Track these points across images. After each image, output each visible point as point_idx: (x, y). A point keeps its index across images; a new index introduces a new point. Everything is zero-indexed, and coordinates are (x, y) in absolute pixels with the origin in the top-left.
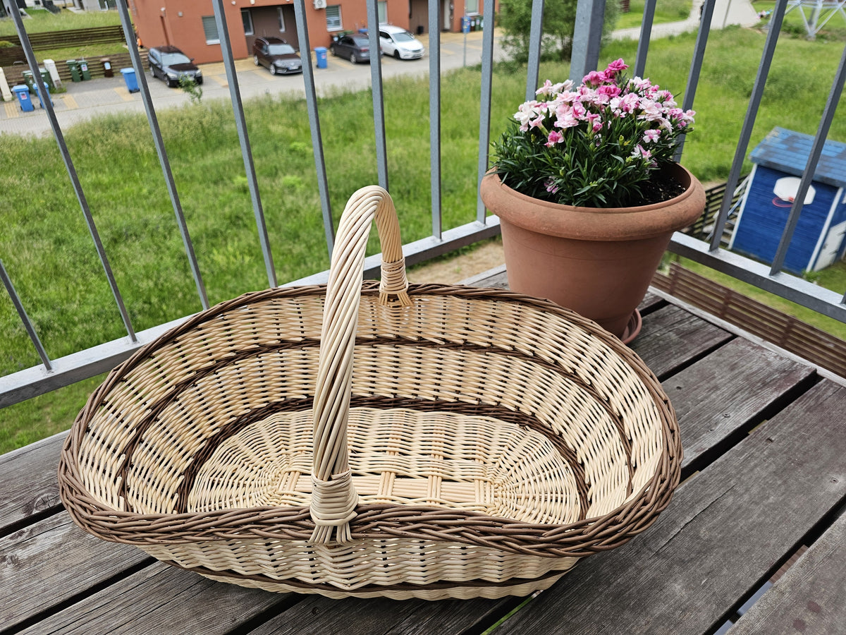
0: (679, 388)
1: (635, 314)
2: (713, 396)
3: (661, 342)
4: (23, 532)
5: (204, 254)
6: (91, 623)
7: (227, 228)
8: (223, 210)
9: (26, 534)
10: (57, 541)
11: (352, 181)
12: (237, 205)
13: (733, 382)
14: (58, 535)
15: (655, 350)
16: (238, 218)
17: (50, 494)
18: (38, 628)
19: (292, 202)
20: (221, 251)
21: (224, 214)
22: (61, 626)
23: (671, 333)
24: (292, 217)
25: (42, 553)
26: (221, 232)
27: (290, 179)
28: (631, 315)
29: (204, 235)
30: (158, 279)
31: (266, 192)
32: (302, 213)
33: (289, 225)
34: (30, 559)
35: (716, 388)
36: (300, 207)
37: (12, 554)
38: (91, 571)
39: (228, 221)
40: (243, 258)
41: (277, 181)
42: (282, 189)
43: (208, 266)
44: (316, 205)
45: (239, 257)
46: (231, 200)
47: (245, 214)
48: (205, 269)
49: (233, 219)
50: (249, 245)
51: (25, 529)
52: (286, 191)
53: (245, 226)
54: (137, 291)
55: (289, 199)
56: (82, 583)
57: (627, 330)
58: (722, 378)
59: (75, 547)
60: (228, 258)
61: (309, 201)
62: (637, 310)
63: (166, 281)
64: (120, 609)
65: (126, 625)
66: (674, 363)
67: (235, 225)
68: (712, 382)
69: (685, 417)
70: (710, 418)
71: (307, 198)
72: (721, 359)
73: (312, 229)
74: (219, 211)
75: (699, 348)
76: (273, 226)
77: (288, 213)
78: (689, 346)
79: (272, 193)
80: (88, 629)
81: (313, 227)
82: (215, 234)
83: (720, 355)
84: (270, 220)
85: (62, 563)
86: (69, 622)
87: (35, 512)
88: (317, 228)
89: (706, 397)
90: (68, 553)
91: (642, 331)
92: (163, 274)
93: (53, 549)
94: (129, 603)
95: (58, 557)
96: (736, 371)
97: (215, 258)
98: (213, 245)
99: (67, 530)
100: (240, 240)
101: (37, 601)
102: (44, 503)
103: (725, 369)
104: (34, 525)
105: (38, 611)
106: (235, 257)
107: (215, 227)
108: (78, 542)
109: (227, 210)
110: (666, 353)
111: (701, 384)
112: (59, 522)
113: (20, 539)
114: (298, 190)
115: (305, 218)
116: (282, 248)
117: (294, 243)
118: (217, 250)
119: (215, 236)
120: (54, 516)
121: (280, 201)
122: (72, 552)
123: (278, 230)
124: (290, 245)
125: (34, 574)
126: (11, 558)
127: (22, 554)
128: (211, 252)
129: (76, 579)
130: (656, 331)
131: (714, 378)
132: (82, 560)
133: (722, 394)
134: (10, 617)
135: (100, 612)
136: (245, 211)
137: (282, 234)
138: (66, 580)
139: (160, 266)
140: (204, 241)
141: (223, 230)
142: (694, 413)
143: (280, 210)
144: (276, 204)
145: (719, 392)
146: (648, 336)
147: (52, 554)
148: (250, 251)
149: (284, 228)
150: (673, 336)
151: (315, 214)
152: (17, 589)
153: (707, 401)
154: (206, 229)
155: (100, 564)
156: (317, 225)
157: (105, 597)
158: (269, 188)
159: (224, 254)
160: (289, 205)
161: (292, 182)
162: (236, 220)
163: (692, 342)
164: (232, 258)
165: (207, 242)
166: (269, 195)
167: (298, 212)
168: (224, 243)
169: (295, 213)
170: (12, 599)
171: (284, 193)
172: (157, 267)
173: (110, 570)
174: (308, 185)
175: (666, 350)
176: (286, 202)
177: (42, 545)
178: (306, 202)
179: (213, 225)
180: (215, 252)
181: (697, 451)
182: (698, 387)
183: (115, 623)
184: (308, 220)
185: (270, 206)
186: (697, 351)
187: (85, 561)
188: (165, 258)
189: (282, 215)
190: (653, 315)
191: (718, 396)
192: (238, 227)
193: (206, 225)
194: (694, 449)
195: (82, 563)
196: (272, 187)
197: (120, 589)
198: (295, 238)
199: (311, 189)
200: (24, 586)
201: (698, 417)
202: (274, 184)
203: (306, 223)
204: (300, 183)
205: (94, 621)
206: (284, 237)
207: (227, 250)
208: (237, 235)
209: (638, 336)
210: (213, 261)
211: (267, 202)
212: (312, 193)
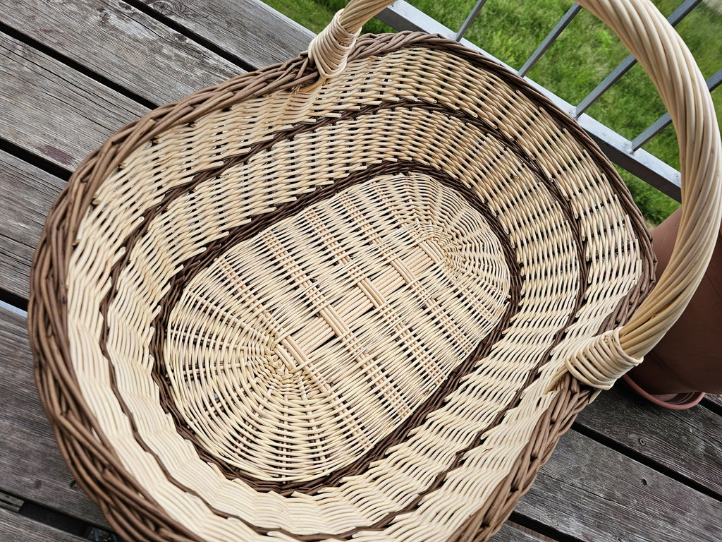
0: (644, 482)
1: (697, 395)
2: (661, 523)
3: (684, 437)
4: (130, 9)
5: (492, 27)
6: (89, 102)
7: (525, 25)
8: (538, 9)
9: (130, 12)
10: (139, 37)
11: (643, 83)
12: (550, 15)
13: (693, 537)
14: (143, 34)
15: (670, 436)
16: (540, 25)
17: (172, 6)
18: (64, 69)
19: (585, 53)
20: (504, 36)
21: (535, 13)
22: (74, 83)
23: (703, 443)
24: (573, 64)
25: (123, 33)
26: (518, 24)
27: (605, 35)
28: (694, 391)
29: (506, 14)
30: (449, 13)
31: (579, 27)
32: (582, 67)
33: (563, 66)
34: (113, 28)
35: (673, 522)
36: (586, 63)
37: (109, 14)
38: (130, 76)
39: (532, 21)
40: (510, 56)
41: (595, 27)
42: (591, 36)
43: (484, 38)
44: (598, 72)
45: (509, 53)
46: (550, 8)
47: (547, 28)
48: (481, 37)
49: (536, 23)
50: (523, 52)
51: (133, 8)
52: (592, 41)
53: (538, 36)
54: (430, 7)
55: (587, 49)
56: (117, 76)
57: (673, 396)
58: (689, 522)
59: (142, 52)
60: (501, 46)
61: (597, 64)
62: (703, 395)
63: (451, 19)
64: (113, 116)
65: (103, 129)
66: (670, 463)
67: (532, 28)
68: (677, 514)
69: (616, 504)
70: (633, 531)
71: (598, 61)
72: (711, 510)
73: (573, 86)
74: (534, 8)
75: (707, 481)
76: (553, 56)
77: (575, 58)
78: (701, 470)
79: (581, 32)
80: (84, 104)
81: (576, 85)
82: (513, 20)
83: (714, 506)
84: (557, 50)
85: (124, 51)
86: (81, 87)
87: (151, 5)
88: (578, 89)
89: (654, 517)
90: (135, 50)
91: (683, 412)
92: (455, 14)
93: (130, 38)
94: (122, 119)
95: (126, 46)
96: (708, 534)
97: (494, 38)
98: (503, 27)
99: (151, 38)
100: (523, 42)
101: (84, 54)
102: (163, 7)
103: (703, 521)
104: (140, 12)
105: (77, 60)
106: (507, 50)
107: (519, 16)
108: (147, 51)
109: (540, 12)
110: (676, 449)
111: (667, 503)
112: (154, 28)
113: (123, 10)
114: (600, 49)
115: (579, 73)
116: (540, 77)
117: (552, 82)
118: (502, 32)
119: (512, 22)
120: (156, 21)
121: (580, 43)
122: (137, 52)
123: (553, 62)
124: (547, 80)
125: (103, 38)
126: (106, 14)
127: (113, 19)
128: (497, 31)
129: (117, 70)
130: (692, 426)
131: (683, 514)
132: (135, 65)
133: (670, 532)
134: (60, 44)
135: (103, 104)
136: (550, 25)
137: (552, 68)
138: (112, 63)
139: (459, 5)
140: (502, 18)
141: (521, 23)
142: (627, 512)
143: (571, 50)
144: (574, 43)
145: (669, 527)
146: (682, 421)
147: (127, 40)
148: (519, 56)
149: (558, 65)
150: (701, 448)
151: (590, 77)
152: (84, 35)
153: (650, 519)
154: (513, 12)
155: (140, 79)
156: (580, 87)
157: (116, 98)
158: (584, 27)
159: (502, 41)
160: (580, 53)
161: (603, 39)
162: (537, 26)
163: (708, 470)
164: (503, 49)
165: (503, 21)
166: (578, 32)
167: (580, 64)
168: (511, 33)
169: (578, 62)
170: (75, 36)
171: (589, 40)
172: (457, 4)
173: (139, 88)
174: (610, 53)
175: (680, 448)
176: (582, 48)
177: (129, 29)
178: (594, 63)
179: (520, 13)
180: (500, 33)
181: (585, 535)
182: (661, 502)
183: (100, 119)
184: (579, 77)
185: (569, 40)
186: (702, 480)
187: (135, 67)
188: (468, 3)
189: (568, 54)
190: (711, 414)
191: (664, 528)
192: (533, 32)
193: (515, 8)
194: (586, 532)
195: (132, 65)
196: (587, 28)
197: (129, 105)
198: (555, 80)
199: (609, 58)
200: (90, 38)
201: (625, 518)
202: (590, 27)
203: (575, 77)
204: (608, 45)
205: (93, 104)
206: (550, 71)
207: (507, 40)
208: (524, 37)
209: (674, 411)
210: (491, 37)
211: (570, 35)
212: (605, 61)
